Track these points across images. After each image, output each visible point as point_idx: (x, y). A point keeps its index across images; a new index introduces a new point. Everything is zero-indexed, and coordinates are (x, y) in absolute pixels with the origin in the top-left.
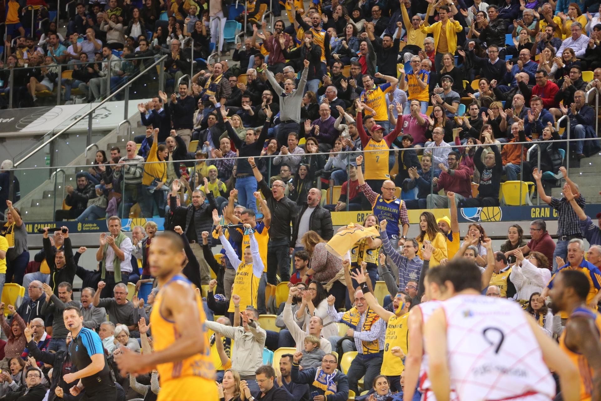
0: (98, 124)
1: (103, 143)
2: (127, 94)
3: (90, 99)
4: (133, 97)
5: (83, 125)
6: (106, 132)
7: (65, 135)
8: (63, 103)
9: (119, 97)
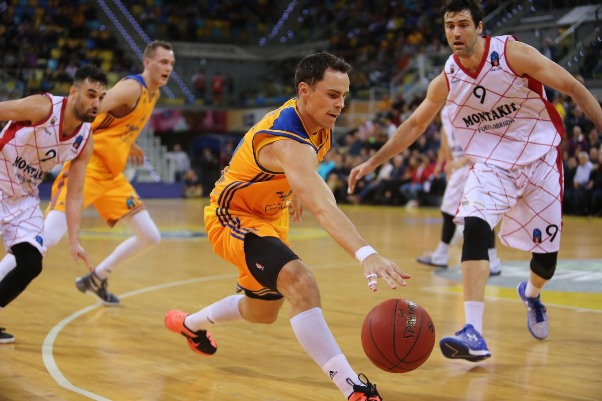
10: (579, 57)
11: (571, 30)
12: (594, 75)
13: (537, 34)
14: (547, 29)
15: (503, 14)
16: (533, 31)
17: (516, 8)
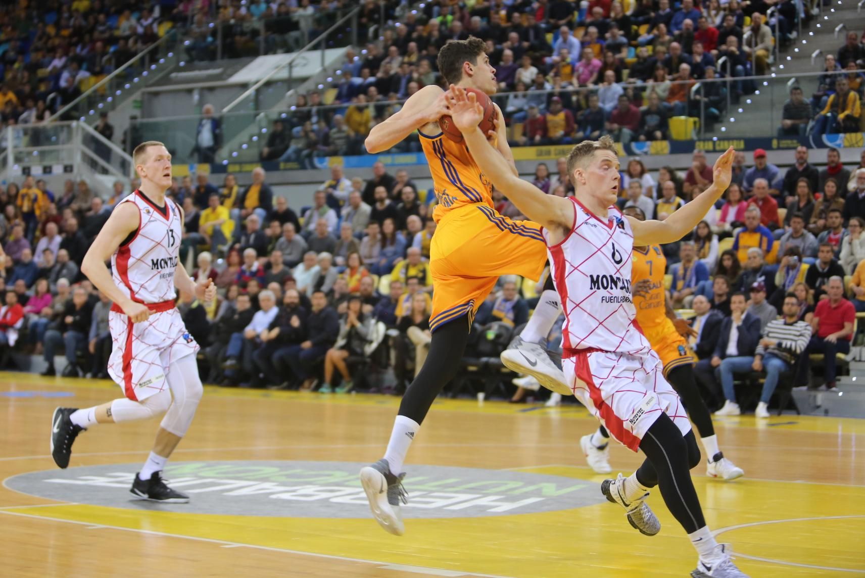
0: (298, 72)
1: (303, 89)
2: (323, 45)
3: (289, 50)
4: (329, 47)
5: (284, 74)
6: (304, 80)
7: (268, 84)
8: (266, 53)
9: (315, 48)
10: (260, 135)
11: (250, 91)
12: (282, 165)
13: (196, 97)
14: (211, 89)
15: (142, 63)
16: (190, 91)
17: (165, 56)
